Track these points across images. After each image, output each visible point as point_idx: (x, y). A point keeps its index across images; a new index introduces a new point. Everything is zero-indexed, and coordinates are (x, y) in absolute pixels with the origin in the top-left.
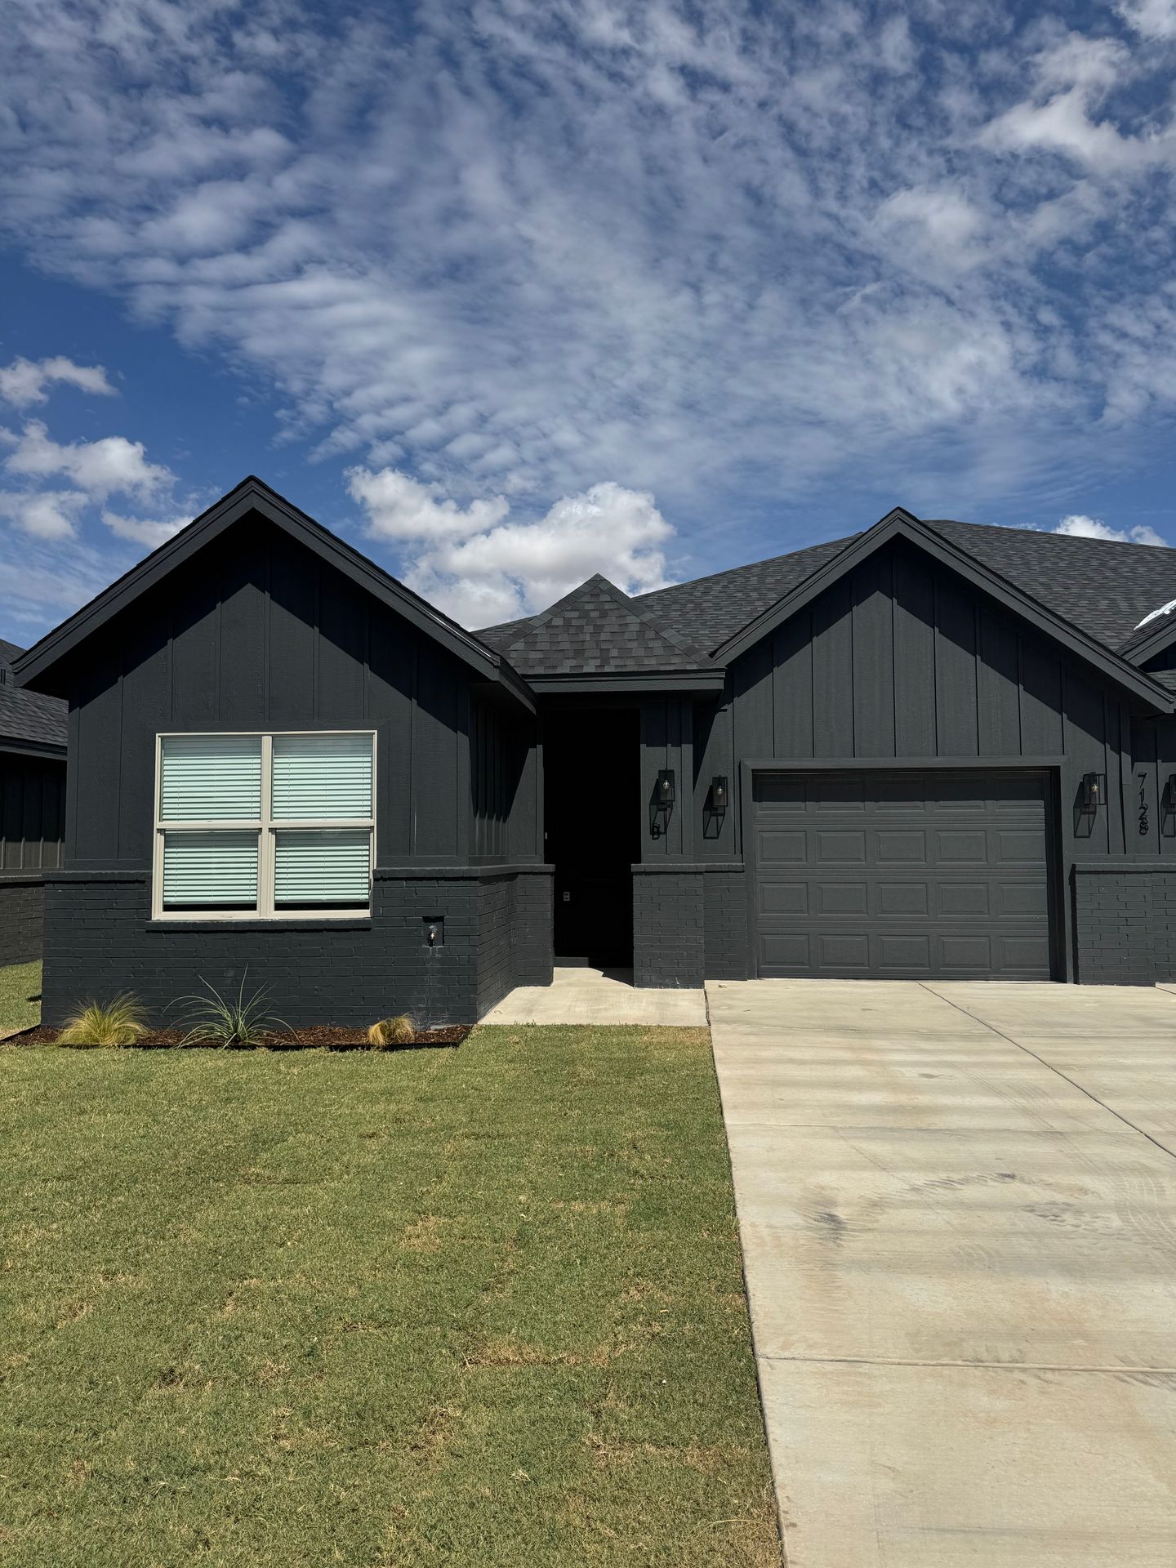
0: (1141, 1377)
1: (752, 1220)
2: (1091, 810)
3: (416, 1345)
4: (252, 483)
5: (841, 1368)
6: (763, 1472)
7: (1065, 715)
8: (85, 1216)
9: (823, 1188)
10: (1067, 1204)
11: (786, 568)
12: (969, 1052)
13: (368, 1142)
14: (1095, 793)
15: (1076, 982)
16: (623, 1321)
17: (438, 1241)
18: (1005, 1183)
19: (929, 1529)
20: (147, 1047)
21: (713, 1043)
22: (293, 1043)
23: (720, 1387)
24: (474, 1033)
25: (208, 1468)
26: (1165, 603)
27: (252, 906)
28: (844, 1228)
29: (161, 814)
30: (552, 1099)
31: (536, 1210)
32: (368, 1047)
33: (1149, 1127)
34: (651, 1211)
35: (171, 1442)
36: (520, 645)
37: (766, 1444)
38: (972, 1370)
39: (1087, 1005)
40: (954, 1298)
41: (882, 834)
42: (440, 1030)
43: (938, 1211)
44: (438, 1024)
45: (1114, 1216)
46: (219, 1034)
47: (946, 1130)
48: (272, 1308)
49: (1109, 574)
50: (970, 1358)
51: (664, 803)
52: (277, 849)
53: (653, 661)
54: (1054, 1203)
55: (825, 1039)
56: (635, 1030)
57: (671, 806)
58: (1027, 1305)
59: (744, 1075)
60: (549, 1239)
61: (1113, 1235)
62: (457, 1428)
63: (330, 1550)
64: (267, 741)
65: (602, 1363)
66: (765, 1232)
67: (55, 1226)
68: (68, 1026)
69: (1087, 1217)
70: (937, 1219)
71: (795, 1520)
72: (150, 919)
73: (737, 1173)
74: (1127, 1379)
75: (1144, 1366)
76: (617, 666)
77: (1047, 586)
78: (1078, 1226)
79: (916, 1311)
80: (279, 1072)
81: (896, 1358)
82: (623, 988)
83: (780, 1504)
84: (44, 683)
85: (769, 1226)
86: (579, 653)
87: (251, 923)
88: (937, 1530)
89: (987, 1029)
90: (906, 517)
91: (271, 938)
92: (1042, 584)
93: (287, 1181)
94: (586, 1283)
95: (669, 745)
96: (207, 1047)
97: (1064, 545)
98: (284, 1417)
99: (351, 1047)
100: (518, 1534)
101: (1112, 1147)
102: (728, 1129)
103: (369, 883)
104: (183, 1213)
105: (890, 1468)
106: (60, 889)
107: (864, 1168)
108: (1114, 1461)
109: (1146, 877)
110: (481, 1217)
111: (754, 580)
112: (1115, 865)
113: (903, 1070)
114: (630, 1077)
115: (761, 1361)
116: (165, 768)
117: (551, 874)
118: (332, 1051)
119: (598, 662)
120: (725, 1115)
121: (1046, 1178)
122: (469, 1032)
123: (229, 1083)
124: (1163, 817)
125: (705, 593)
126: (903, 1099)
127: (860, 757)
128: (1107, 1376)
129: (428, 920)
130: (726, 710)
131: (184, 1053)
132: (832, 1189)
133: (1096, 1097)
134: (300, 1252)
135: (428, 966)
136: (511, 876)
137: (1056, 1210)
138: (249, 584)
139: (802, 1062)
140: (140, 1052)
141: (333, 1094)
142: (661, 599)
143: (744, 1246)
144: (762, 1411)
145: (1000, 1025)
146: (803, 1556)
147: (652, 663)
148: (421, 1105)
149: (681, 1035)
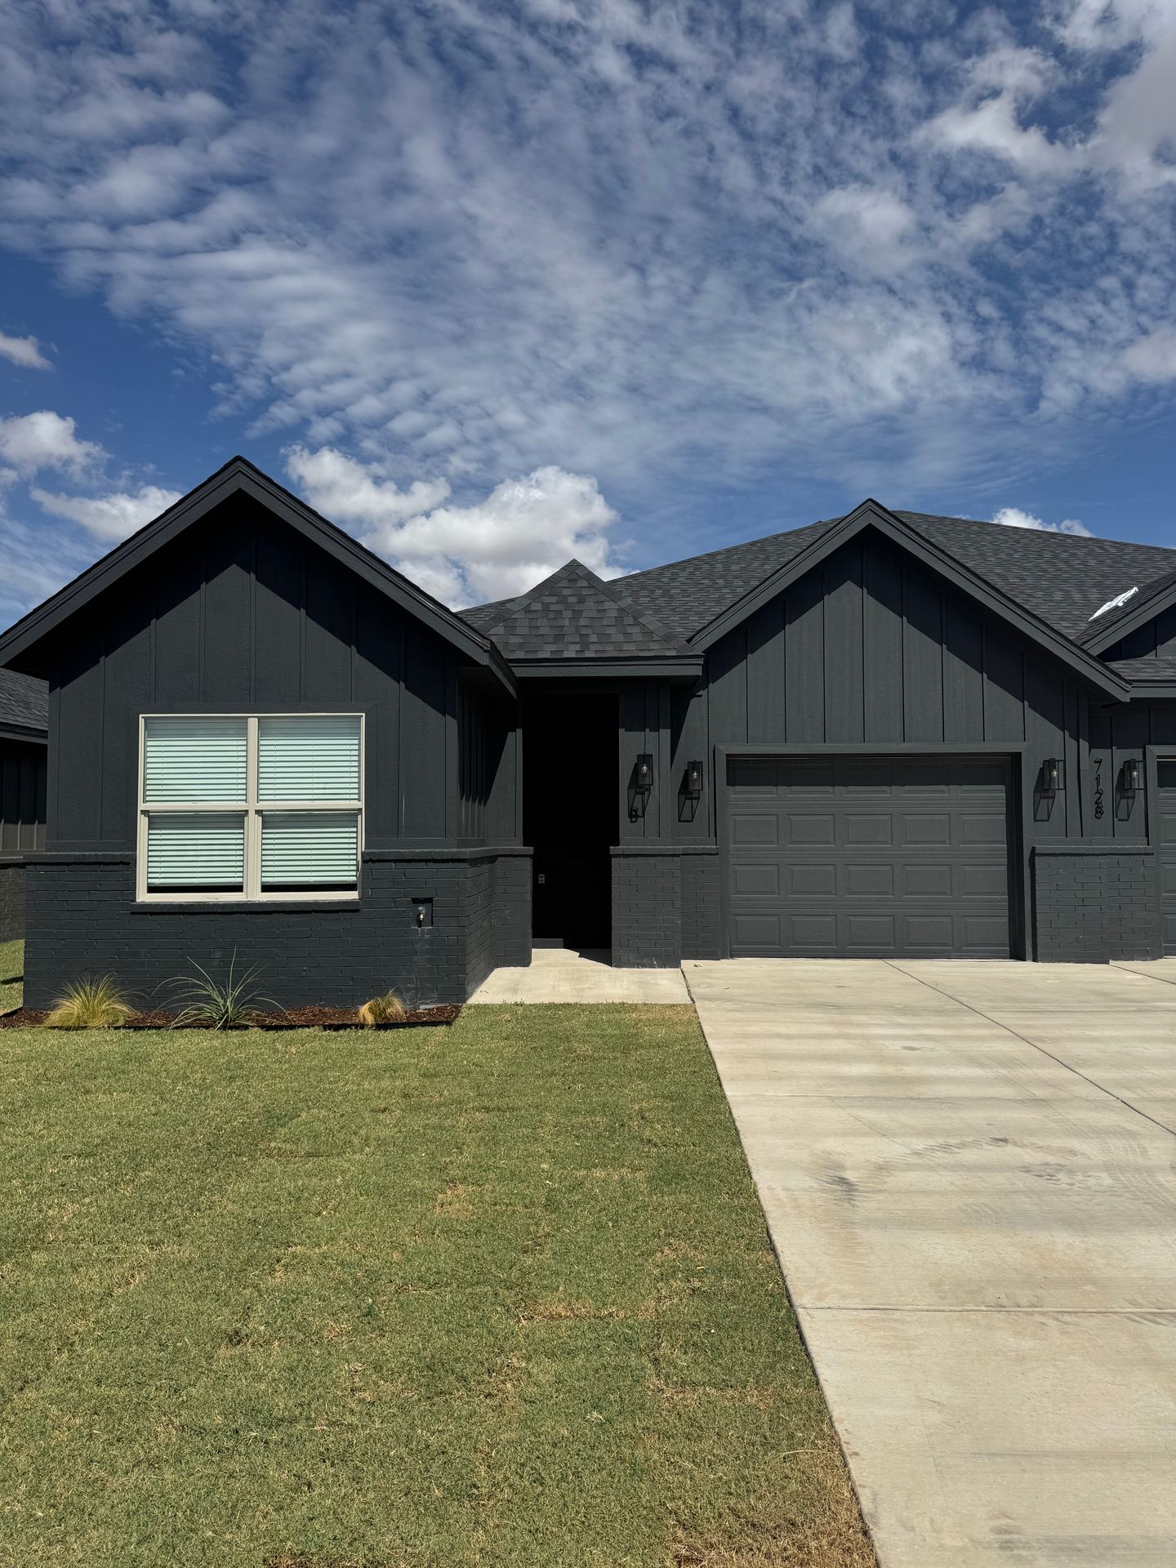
0: (1149, 1317)
1: (768, 1183)
2: (1050, 794)
3: (470, 1304)
4: (239, 463)
5: (875, 1315)
6: (819, 1410)
7: (1026, 703)
8: (116, 1190)
9: (830, 1154)
10: (1060, 1165)
11: (750, 556)
12: (945, 1026)
13: (381, 1116)
14: (1054, 778)
15: (1035, 960)
16: (662, 1277)
17: (471, 1207)
18: (999, 1146)
19: (980, 1454)
20: (137, 1028)
21: (701, 1020)
22: (285, 1023)
23: (765, 1335)
24: (464, 1012)
25: (293, 1421)
26: (1117, 595)
27: (238, 888)
28: (856, 1190)
29: (145, 796)
30: (552, 1074)
31: (560, 1177)
32: (362, 1026)
33: (1125, 1094)
34: (668, 1176)
35: (253, 1397)
36: (499, 629)
37: (818, 1383)
38: (996, 1315)
39: (1048, 981)
40: (970, 1251)
41: (850, 818)
42: (429, 1009)
43: (941, 1173)
44: (427, 1004)
45: (1104, 1175)
46: (209, 1015)
47: (937, 1099)
48: (322, 1273)
49: (1061, 565)
50: (992, 1304)
51: (641, 787)
52: (264, 831)
53: (632, 647)
54: (1047, 1164)
55: (808, 1015)
56: (622, 1007)
57: (649, 790)
58: (1037, 1256)
59: (736, 1050)
60: (577, 1204)
61: (1106, 1191)
62: (525, 1377)
63: (429, 1488)
64: (253, 723)
65: (650, 1316)
66: (782, 1194)
67: (87, 1200)
68: (55, 1007)
69: (1080, 1177)
70: (941, 1180)
71: (857, 1450)
72: (135, 901)
73: (746, 1141)
74: (1138, 1319)
75: (1152, 1308)
76: (596, 652)
77: (1003, 578)
78: (1072, 1185)
79: (936, 1263)
80: (276, 1051)
81: (925, 1305)
82: (602, 968)
83: (840, 1436)
84: (24, 663)
85: (786, 1189)
86: (559, 638)
87: (238, 905)
88: (987, 1454)
89: (958, 1005)
90: (877, 508)
91: (259, 919)
92: (998, 575)
93: (309, 1155)
94: (622, 1244)
95: (647, 730)
96: (199, 1027)
97: (1016, 537)
98: (356, 1372)
99: (345, 1027)
100: (603, 1469)
101: (1094, 1113)
102: (730, 1099)
103: (357, 865)
104: (213, 1186)
105: (935, 1402)
106: (42, 872)
107: (865, 1135)
108: (1137, 1390)
109: (1101, 859)
110: (507, 1185)
111: (720, 566)
112: (1073, 848)
113: (886, 1043)
114: (626, 1052)
115: (800, 1311)
116: (148, 749)
117: (531, 856)
118: (325, 1030)
119: (578, 647)
120: (725, 1086)
121: (1037, 1142)
122: (459, 1011)
123: (229, 1062)
124: (1118, 801)
125: (673, 580)
126: (891, 1070)
127: (831, 742)
128: (1119, 1316)
129: (416, 901)
130: (701, 696)
131: (177, 1034)
132: (839, 1154)
133: (1071, 1067)
134: (338, 1220)
135: (417, 946)
136: (492, 859)
137: (1051, 1171)
138: (234, 565)
139: (789, 1037)
140: (131, 1032)
141: (336, 1071)
142: (629, 585)
143: (765, 1208)
144: (808, 1355)
145: (970, 1000)
146: (870, 1480)
147: (630, 649)
148: (427, 1082)
149: (668, 1012)
